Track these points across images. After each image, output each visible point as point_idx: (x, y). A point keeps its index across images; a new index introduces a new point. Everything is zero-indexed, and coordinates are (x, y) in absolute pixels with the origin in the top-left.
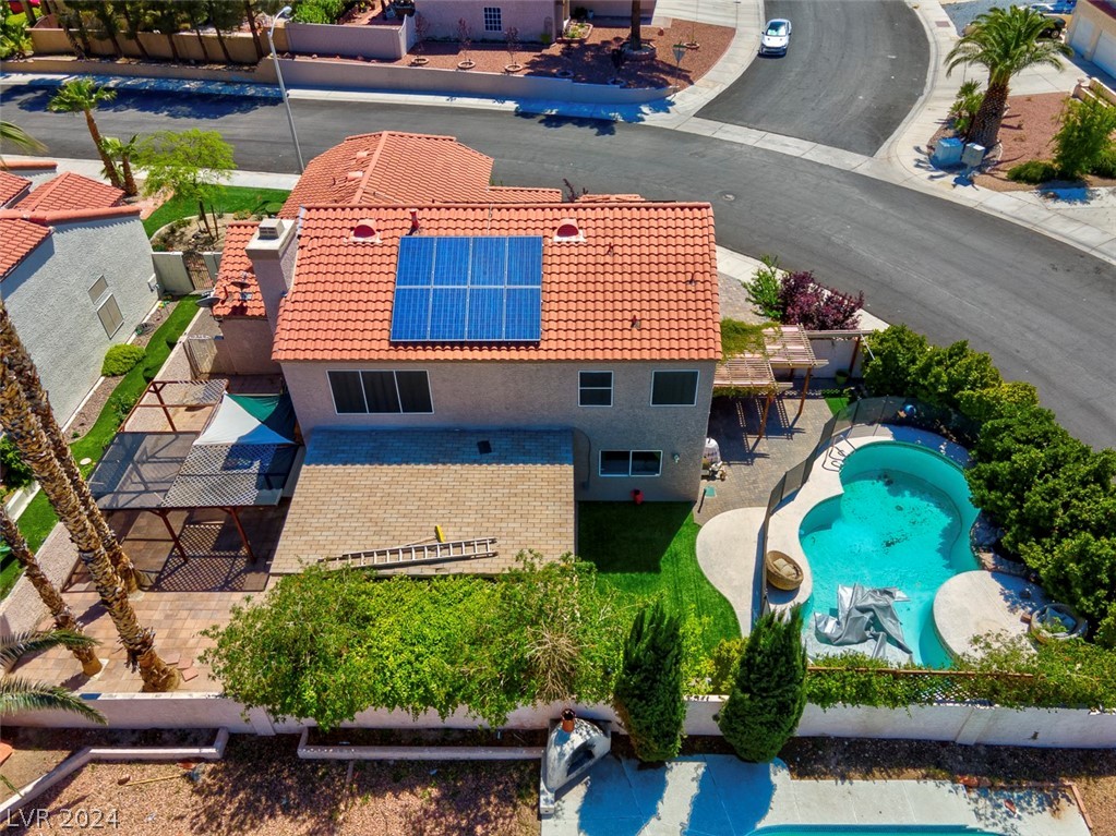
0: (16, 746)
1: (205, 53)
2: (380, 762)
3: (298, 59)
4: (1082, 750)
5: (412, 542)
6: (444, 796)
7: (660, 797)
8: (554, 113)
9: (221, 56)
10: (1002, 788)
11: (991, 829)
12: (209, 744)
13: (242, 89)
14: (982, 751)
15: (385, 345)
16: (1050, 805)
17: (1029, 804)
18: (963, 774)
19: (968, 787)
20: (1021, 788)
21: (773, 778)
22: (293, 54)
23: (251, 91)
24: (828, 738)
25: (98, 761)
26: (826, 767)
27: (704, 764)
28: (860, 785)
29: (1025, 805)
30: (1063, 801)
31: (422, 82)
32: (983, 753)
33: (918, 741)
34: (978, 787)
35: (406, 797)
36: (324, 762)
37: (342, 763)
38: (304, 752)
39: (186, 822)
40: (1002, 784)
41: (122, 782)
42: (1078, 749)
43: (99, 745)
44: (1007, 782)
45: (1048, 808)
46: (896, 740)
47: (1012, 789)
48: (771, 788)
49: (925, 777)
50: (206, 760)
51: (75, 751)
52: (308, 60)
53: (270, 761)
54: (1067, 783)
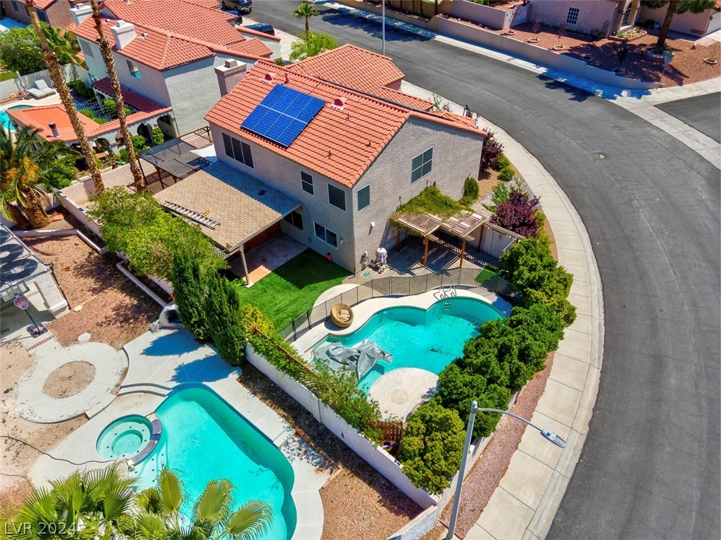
0: (65, 218)
1: (414, 8)
2: (134, 284)
3: (450, 19)
4: (365, 462)
5: (199, 211)
6: (136, 305)
7: (188, 351)
8: (563, 81)
9: (419, 11)
10: (311, 446)
11: (284, 453)
12: (101, 247)
13: (418, 30)
14: (321, 428)
15: (239, 127)
16: (320, 467)
17: (313, 459)
18: (300, 427)
19: (297, 434)
20: (319, 452)
21: (231, 375)
22: (450, 16)
23: (421, 32)
24: (268, 378)
25: (78, 236)
26: (254, 386)
27: (216, 354)
28: (256, 400)
29: (311, 458)
30: (329, 470)
31: (506, 46)
32: (320, 428)
33: (300, 405)
34: (302, 437)
35: (128, 298)
36: (122, 273)
37: (126, 277)
38: (119, 266)
39: (75, 265)
40: (313, 445)
41: (76, 245)
42: (364, 460)
43: (80, 230)
44: (315, 446)
45: (318, 467)
46: (291, 398)
47: (314, 450)
48: (226, 376)
49: (283, 416)
50: (98, 252)
51: (75, 228)
52: (454, 20)
53: (111, 264)
54: (340, 466)
